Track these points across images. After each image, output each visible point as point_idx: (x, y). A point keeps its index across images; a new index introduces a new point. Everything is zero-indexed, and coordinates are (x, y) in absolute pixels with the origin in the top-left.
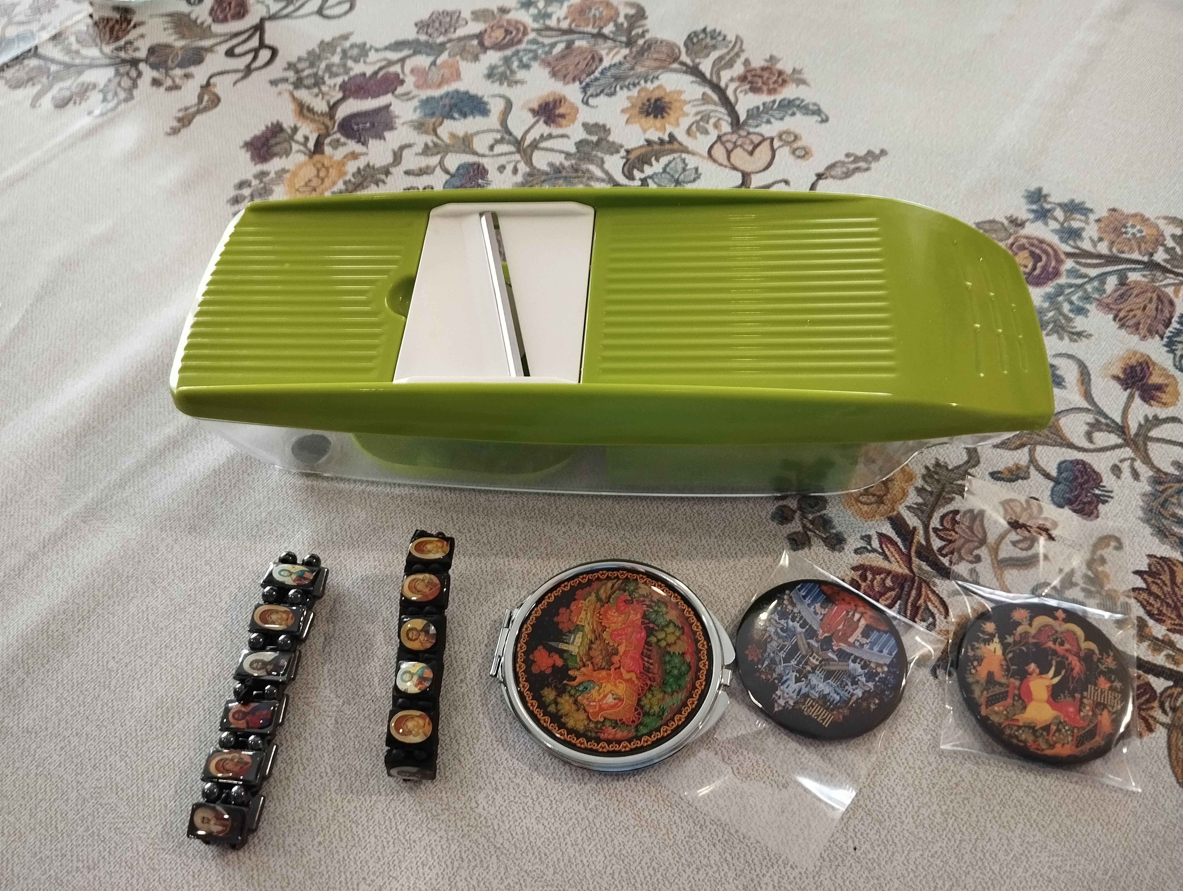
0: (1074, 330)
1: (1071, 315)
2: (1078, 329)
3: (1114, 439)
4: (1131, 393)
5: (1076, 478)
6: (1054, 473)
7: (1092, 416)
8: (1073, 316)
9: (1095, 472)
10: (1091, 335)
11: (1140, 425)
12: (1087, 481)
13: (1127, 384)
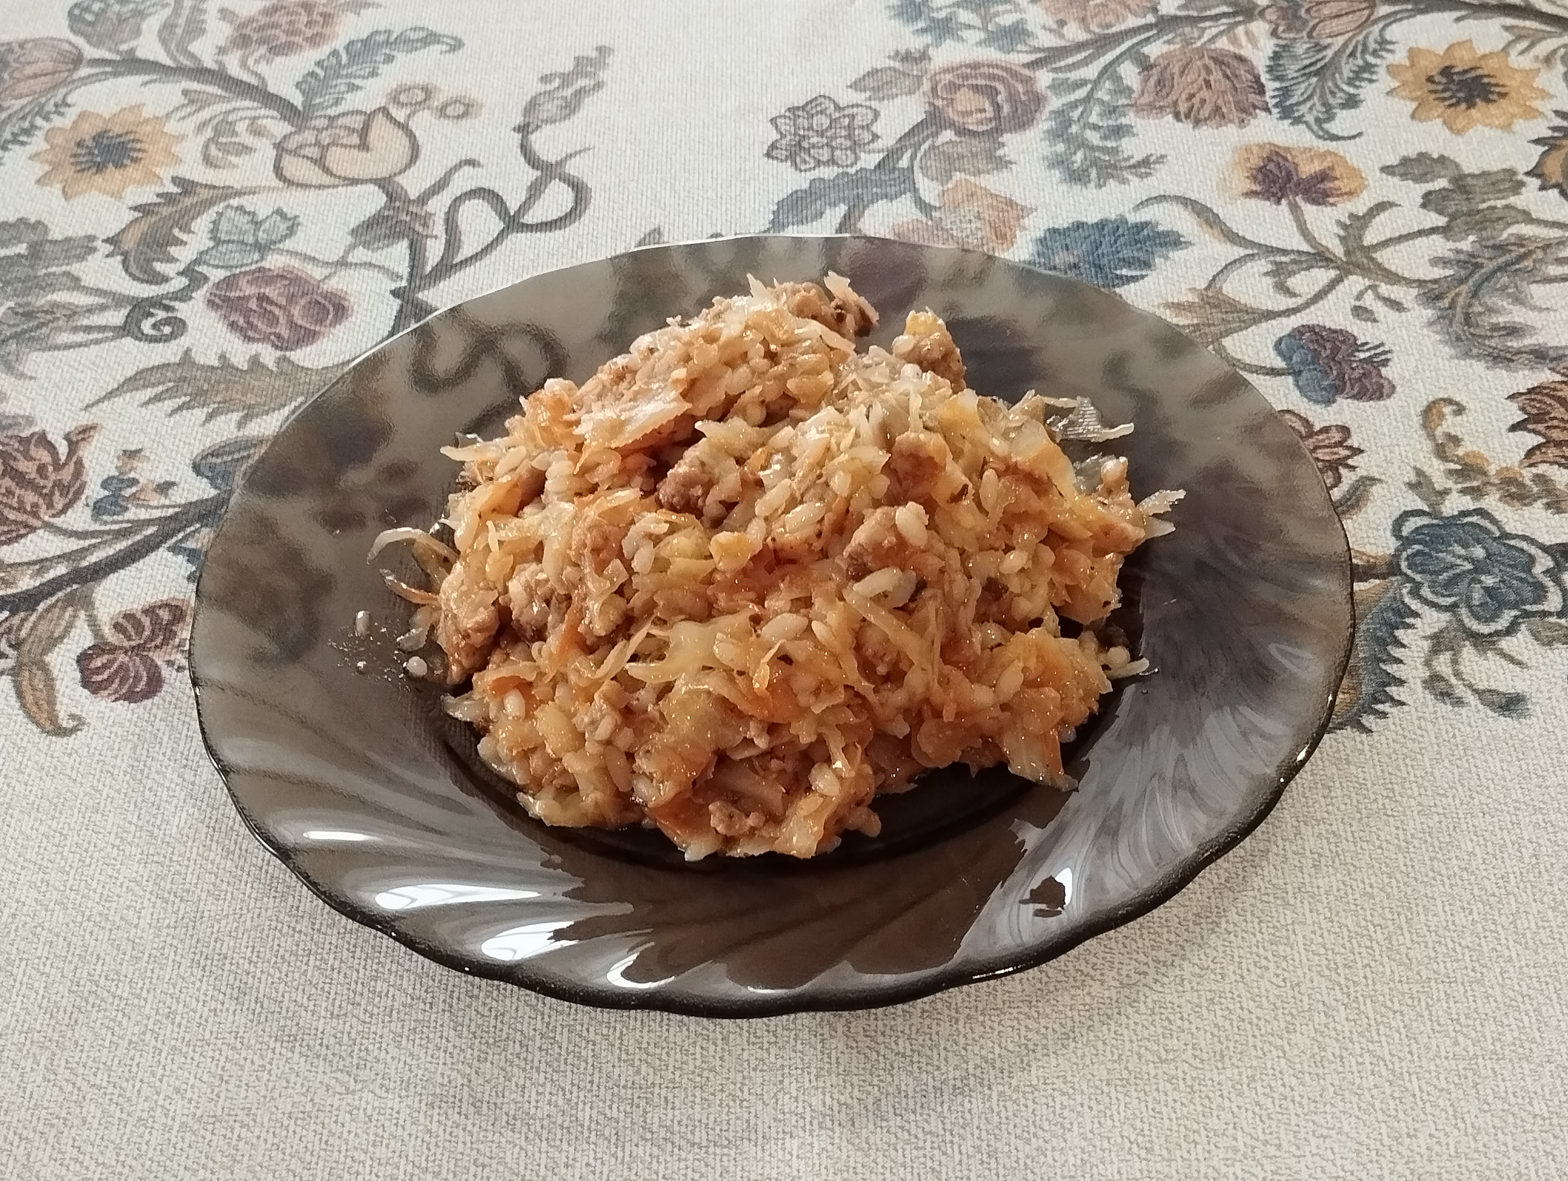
0: (1132, 162)
1: (1109, 144)
2: (1138, 157)
3: (1322, 276)
4: (1290, 204)
5: (1316, 354)
6: (1280, 363)
7: (1263, 262)
8: (1114, 144)
9: (1335, 331)
10: (1162, 157)
11: (1342, 239)
12: (1336, 350)
13: (1274, 195)
